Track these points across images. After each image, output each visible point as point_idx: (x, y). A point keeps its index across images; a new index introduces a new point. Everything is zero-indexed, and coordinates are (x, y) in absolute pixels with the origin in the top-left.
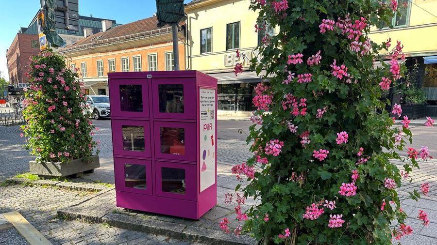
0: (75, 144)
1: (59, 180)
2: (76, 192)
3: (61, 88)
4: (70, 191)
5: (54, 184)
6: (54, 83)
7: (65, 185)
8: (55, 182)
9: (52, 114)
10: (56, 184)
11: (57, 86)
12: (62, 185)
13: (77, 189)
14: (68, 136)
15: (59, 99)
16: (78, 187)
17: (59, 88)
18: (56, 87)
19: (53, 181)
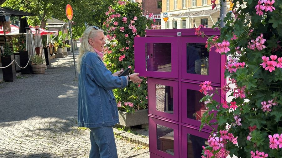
0: (142, 94)
1: (124, 130)
2: (133, 145)
3: (132, 37)
4: (130, 143)
5: (119, 133)
6: (125, 32)
7: (127, 136)
8: (120, 131)
9: (123, 63)
10: (120, 134)
11: (129, 35)
12: (125, 136)
13: (135, 141)
14: (134, 85)
15: (130, 48)
16: (137, 139)
17: (130, 37)
18: (127, 36)
19: (119, 130)
